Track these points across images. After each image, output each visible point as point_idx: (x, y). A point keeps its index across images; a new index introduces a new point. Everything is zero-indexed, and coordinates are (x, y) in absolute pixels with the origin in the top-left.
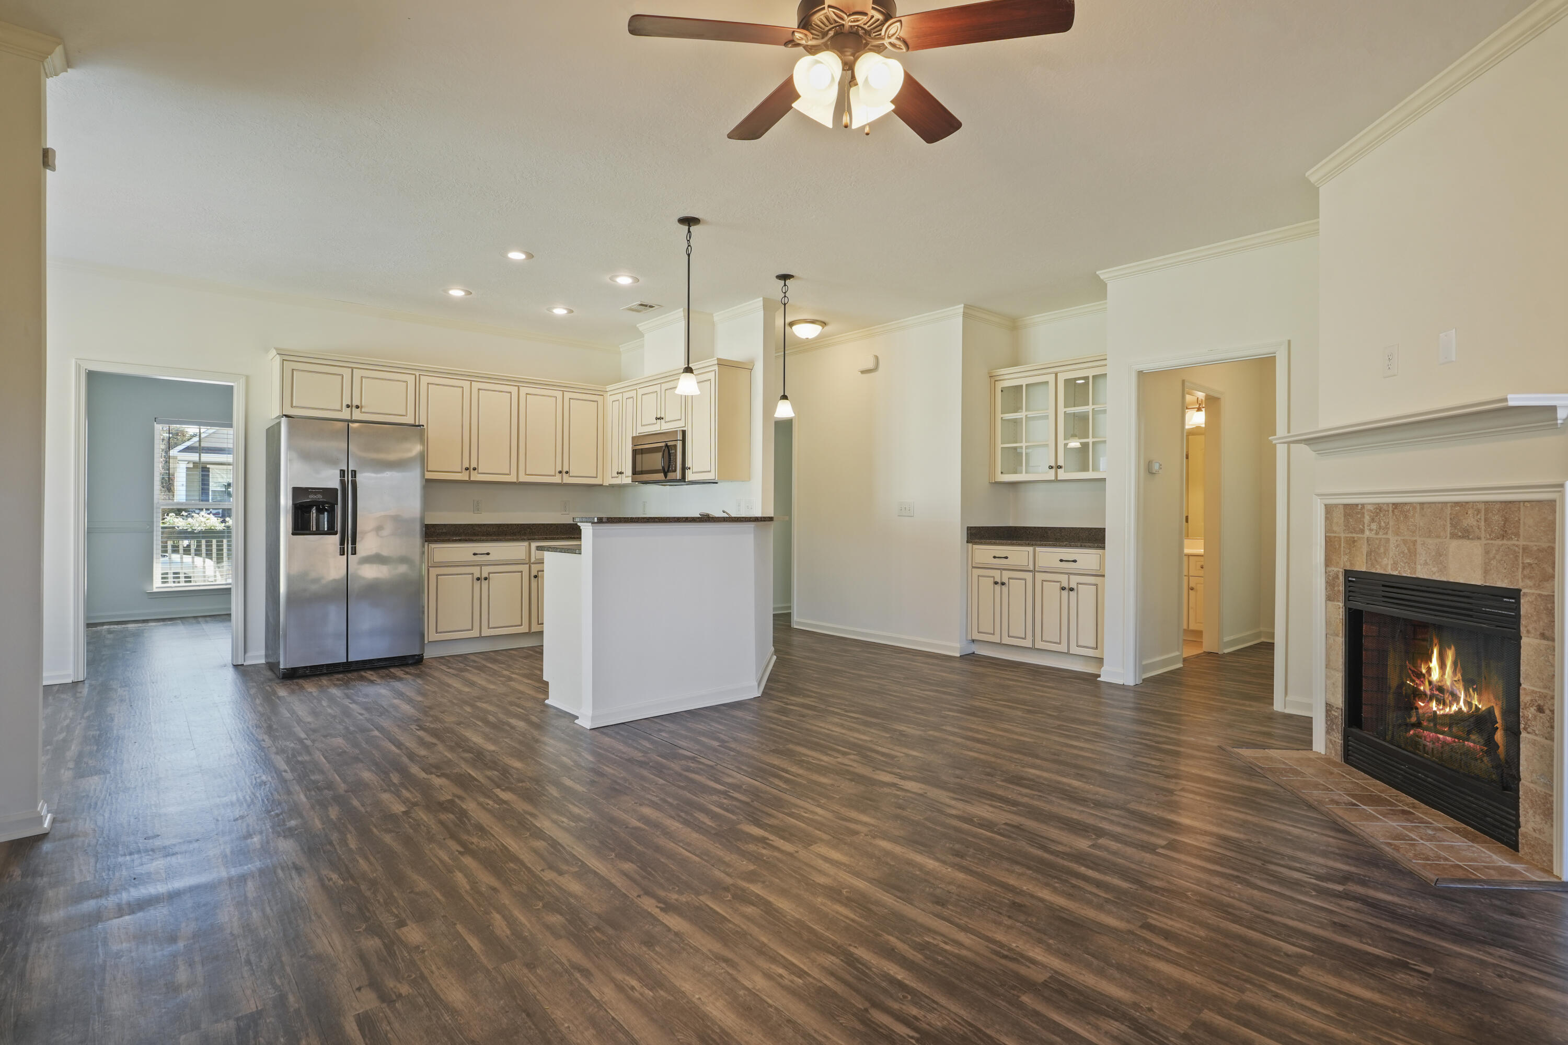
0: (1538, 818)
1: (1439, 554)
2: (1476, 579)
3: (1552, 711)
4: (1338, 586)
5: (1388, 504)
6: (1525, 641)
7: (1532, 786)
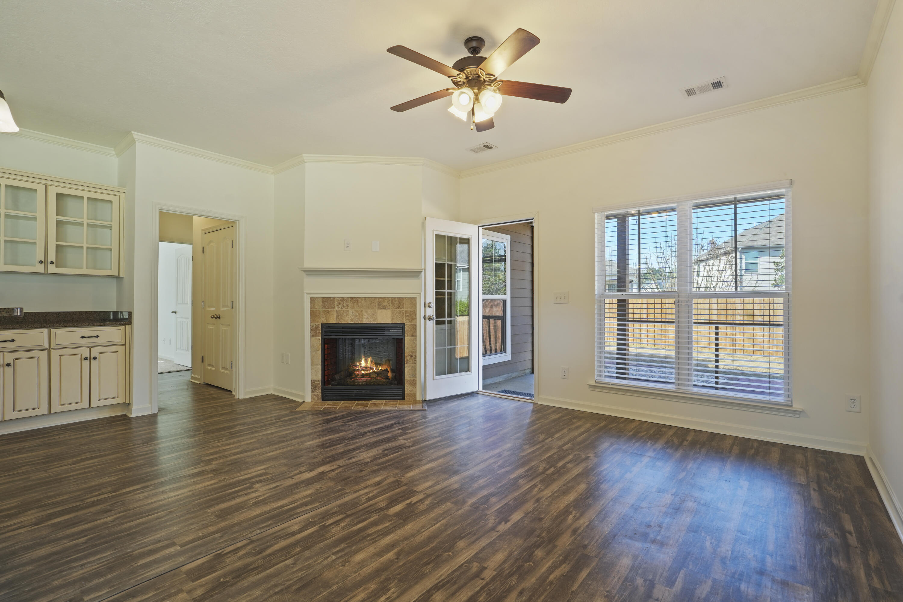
0: (411, 387)
1: (373, 314)
2: (389, 321)
3: (416, 356)
4: (319, 330)
5: (348, 298)
6: (406, 338)
7: (409, 379)
